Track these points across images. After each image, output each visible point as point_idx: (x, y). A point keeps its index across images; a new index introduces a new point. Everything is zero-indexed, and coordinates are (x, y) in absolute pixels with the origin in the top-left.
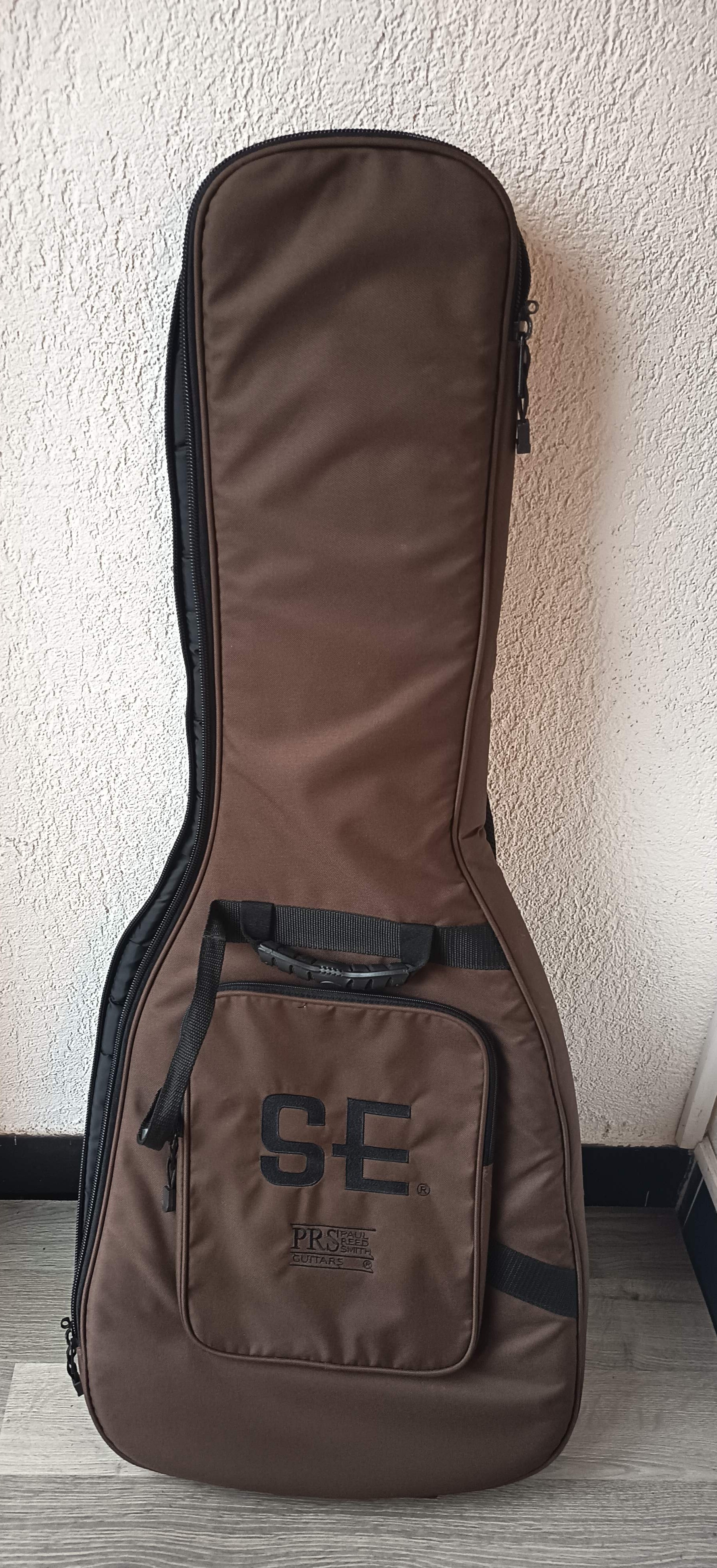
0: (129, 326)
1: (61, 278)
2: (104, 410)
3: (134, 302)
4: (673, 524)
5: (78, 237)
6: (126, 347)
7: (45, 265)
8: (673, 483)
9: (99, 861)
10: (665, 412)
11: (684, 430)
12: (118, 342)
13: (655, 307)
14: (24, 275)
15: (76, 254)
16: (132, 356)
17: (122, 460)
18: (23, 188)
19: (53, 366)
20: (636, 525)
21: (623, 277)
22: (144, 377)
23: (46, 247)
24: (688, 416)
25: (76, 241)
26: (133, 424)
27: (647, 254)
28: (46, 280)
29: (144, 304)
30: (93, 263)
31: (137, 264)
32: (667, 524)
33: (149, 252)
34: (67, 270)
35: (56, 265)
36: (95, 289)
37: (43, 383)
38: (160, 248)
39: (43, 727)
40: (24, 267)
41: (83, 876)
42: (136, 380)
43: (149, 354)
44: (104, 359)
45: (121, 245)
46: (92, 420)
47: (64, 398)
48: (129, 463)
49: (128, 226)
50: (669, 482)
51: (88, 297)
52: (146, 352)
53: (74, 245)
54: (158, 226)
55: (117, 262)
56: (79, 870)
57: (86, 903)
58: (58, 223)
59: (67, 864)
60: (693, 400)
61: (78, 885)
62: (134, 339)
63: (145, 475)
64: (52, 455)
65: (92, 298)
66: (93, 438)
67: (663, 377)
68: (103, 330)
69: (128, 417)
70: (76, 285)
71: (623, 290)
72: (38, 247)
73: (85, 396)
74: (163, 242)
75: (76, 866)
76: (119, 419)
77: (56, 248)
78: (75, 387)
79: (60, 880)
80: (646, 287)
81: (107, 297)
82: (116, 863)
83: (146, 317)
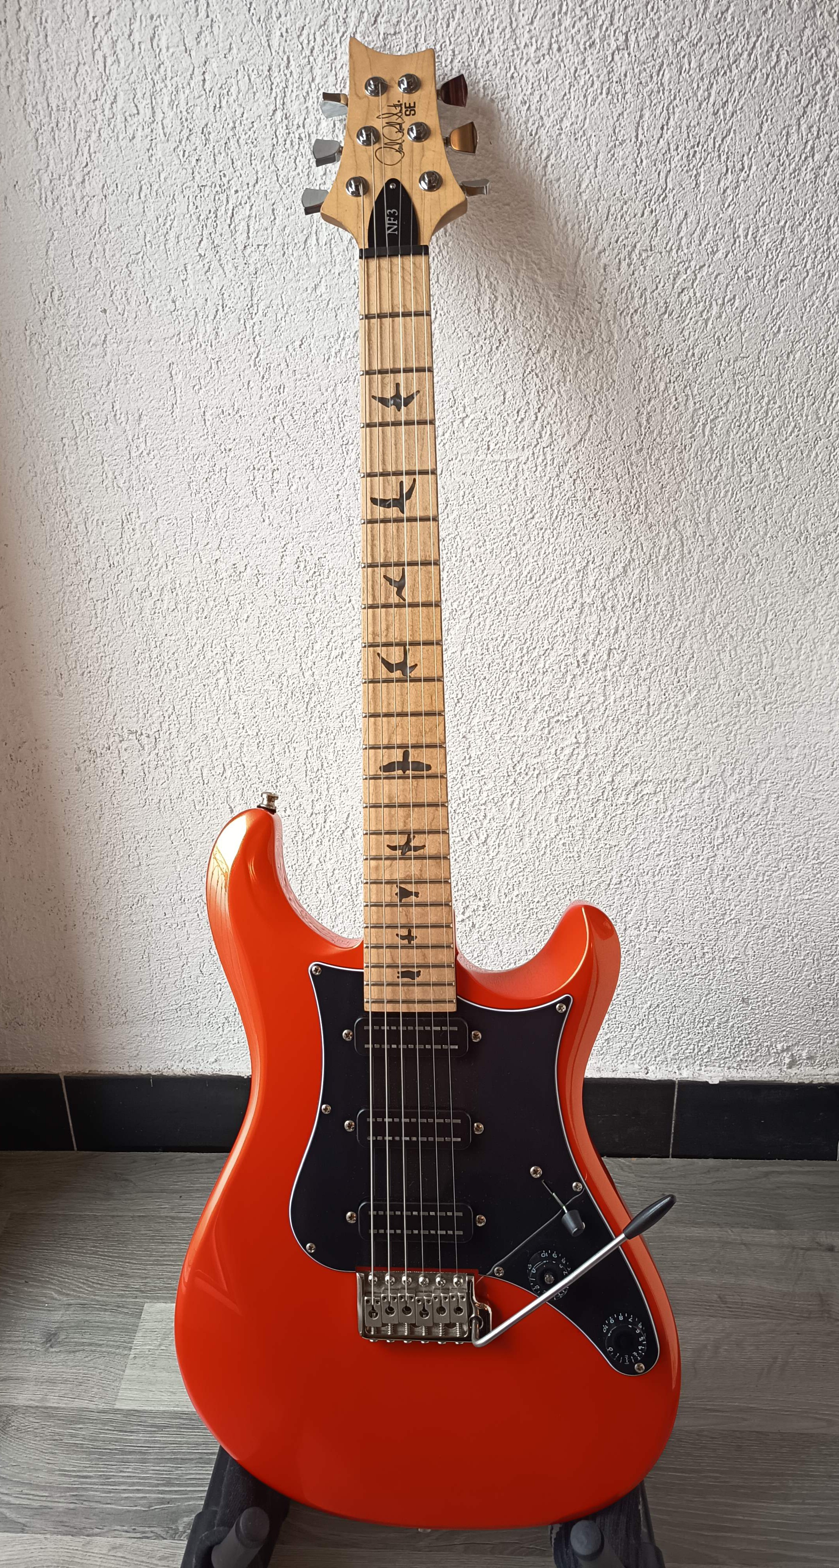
0: (219, 167)
1: (154, 125)
2: (200, 255)
3: (223, 142)
4: (782, 330)
5: (168, 82)
6: (218, 188)
7: (138, 113)
8: (776, 283)
9: (220, 754)
10: (760, 206)
11: (782, 223)
12: (209, 184)
13: (736, 94)
14: (120, 125)
15: (167, 99)
16: (223, 197)
17: (220, 308)
18: (115, 38)
19: (151, 215)
20: (743, 334)
21: (700, 66)
22: (237, 218)
23: (139, 95)
24: (785, 208)
25: (166, 86)
26: (229, 267)
27: (722, 38)
28: (140, 129)
29: (233, 142)
30: (183, 107)
31: (224, 103)
32: (775, 329)
33: (234, 90)
34: (159, 116)
35: (149, 112)
36: (186, 133)
37: (142, 233)
38: (244, 84)
39: (158, 604)
40: (120, 118)
41: (205, 771)
42: (228, 221)
43: (240, 194)
44: (198, 203)
45: (208, 86)
46: (189, 267)
47: (162, 247)
48: (227, 310)
49: (214, 65)
50: (773, 282)
51: (180, 142)
52: (236, 192)
53: (164, 90)
54: (241, 63)
55: (205, 103)
56: (201, 764)
57: (210, 802)
58: (149, 70)
59: (189, 757)
60: (788, 190)
61: (201, 781)
62: (225, 180)
63: (242, 321)
64: (153, 308)
65: (183, 143)
66: (192, 287)
67: (754, 168)
68: (196, 173)
69: (223, 261)
70: (167, 131)
71: (702, 79)
72: (132, 96)
73: (181, 243)
74: (246, 77)
75: (198, 760)
76: (215, 264)
77: (148, 95)
78: (172, 234)
79: (183, 776)
80: (725, 73)
81: (197, 140)
82: (237, 754)
83: (235, 156)
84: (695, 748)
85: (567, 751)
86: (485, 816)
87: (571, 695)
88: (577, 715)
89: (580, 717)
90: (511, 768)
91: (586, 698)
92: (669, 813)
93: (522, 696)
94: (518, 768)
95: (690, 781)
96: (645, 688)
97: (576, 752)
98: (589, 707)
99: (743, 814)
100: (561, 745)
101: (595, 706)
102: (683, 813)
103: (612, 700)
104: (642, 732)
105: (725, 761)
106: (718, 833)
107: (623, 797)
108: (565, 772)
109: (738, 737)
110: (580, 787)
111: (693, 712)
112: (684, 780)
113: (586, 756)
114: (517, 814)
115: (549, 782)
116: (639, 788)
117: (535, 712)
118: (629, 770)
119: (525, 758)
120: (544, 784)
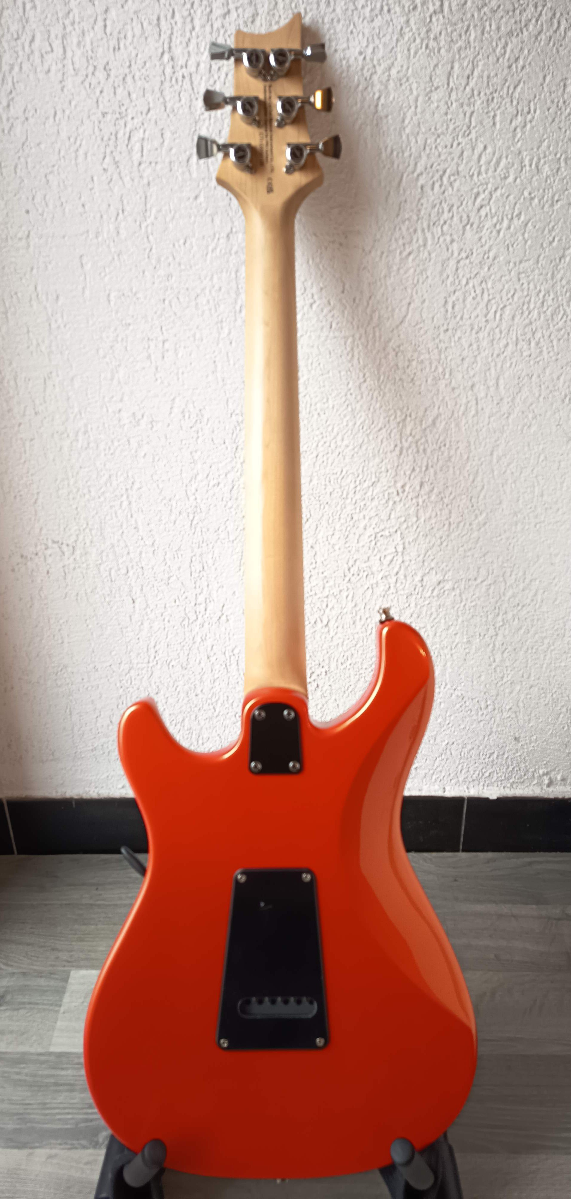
0: (119, 97)
1: (65, 62)
2: (104, 169)
3: (121, 78)
4: (556, 239)
5: (76, 26)
6: (118, 115)
7: (52, 51)
8: (553, 203)
9: (124, 559)
10: (541, 142)
11: (558, 156)
12: (111, 111)
13: (526, 52)
14: (38, 61)
15: (75, 41)
16: (122, 122)
17: (120, 212)
19: (64, 135)
20: (526, 242)
21: (499, 28)
22: (134, 139)
23: (53, 36)
24: (560, 144)
25: (74, 29)
26: (127, 179)
27: (516, 6)
28: (54, 64)
29: (129, 79)
30: (88, 47)
31: (122, 45)
32: (551, 239)
33: (129, 35)
34: (69, 54)
35: (61, 50)
36: (91, 69)
37: (57, 150)
38: (138, 30)
39: (74, 444)
40: (37, 54)
41: (113, 572)
42: (126, 142)
43: (136, 120)
44: (102, 126)
45: (108, 30)
46: (95, 178)
47: (73, 162)
48: (126, 213)
49: (113, 13)
50: (550, 202)
51: (87, 76)
52: (133, 118)
53: (73, 33)
54: (136, 12)
55: (106, 45)
56: (109, 567)
57: (117, 595)
58: (60, 15)
59: (100, 561)
60: (563, 130)
61: (109, 580)
62: (123, 109)
63: (138, 223)
64: (67, 210)
65: (89, 77)
66: (97, 194)
67: (538, 112)
68: (100, 102)
69: (123, 174)
70: (77, 66)
71: (500, 39)
72: (46, 37)
73: (89, 159)
74: (140, 25)
75: (107, 564)
76: (116, 177)
77: (60, 36)
78: (81, 152)
80: (518, 35)
81: (101, 75)
82: (138, 559)
83: (131, 89)
84: (484, 556)
85: (389, 558)
86: (327, 606)
87: (392, 516)
88: (396, 531)
89: (399, 533)
90: (347, 571)
91: (403, 519)
92: (463, 604)
93: (355, 517)
94: (352, 570)
95: (479, 581)
96: (446, 511)
97: (395, 559)
98: (405, 526)
99: (518, 604)
100: (385, 553)
101: (410, 524)
102: (473, 604)
103: (422, 520)
104: (445, 544)
105: (505, 565)
106: (500, 618)
107: (430, 592)
108: (387, 574)
109: (516, 548)
110: (398, 584)
111: (482, 529)
112: (475, 579)
113: (403, 562)
114: (350, 605)
115: (375, 581)
116: (441, 585)
117: (365, 529)
118: (434, 572)
119: (358, 563)
120: (371, 582)
